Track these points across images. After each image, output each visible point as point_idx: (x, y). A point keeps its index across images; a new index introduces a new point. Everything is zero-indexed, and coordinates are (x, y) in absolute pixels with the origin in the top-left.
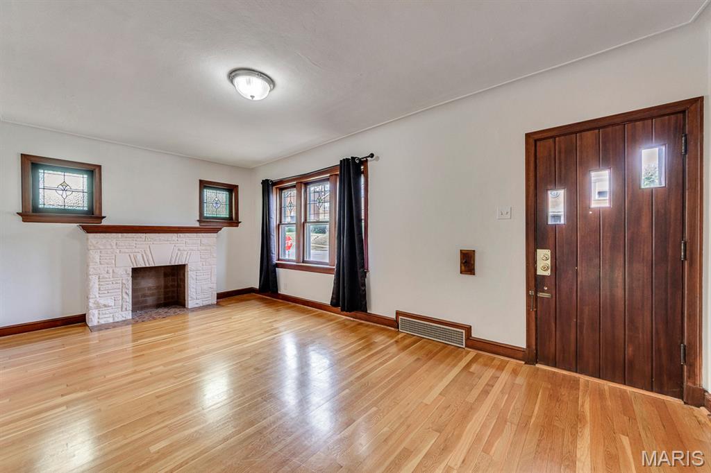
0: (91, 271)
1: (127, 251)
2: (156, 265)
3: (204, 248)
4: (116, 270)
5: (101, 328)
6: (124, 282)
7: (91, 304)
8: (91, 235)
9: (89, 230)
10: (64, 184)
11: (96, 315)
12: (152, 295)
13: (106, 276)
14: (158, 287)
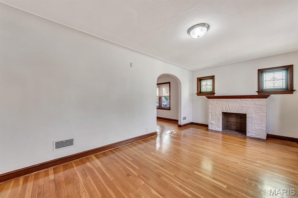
0: (209, 111)
1: (220, 105)
2: (231, 112)
3: (256, 106)
4: (216, 112)
5: (212, 131)
6: (219, 117)
7: (209, 122)
8: (209, 99)
9: (209, 98)
10: (207, 84)
11: (210, 126)
12: (234, 125)
13: (213, 113)
14: (237, 123)
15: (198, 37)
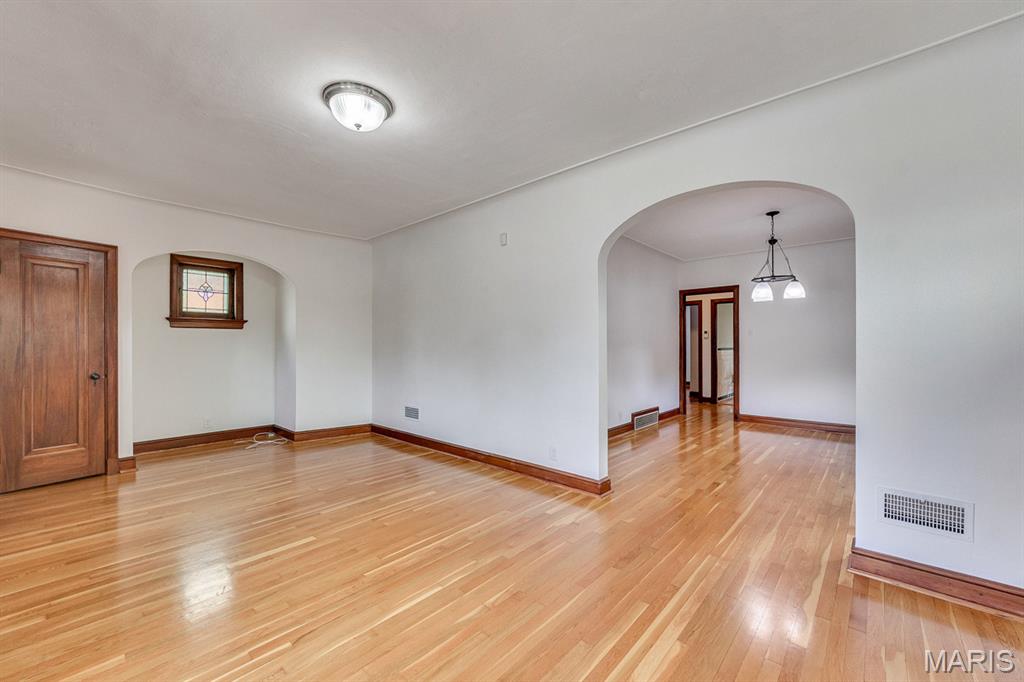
15: (359, 126)
